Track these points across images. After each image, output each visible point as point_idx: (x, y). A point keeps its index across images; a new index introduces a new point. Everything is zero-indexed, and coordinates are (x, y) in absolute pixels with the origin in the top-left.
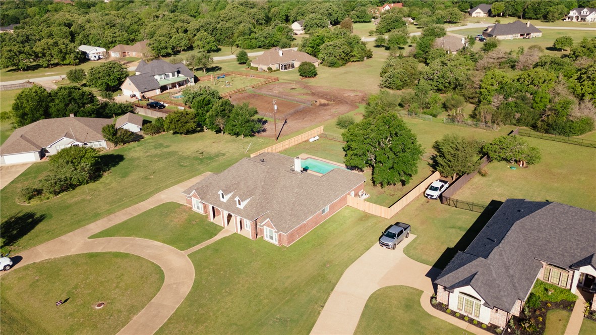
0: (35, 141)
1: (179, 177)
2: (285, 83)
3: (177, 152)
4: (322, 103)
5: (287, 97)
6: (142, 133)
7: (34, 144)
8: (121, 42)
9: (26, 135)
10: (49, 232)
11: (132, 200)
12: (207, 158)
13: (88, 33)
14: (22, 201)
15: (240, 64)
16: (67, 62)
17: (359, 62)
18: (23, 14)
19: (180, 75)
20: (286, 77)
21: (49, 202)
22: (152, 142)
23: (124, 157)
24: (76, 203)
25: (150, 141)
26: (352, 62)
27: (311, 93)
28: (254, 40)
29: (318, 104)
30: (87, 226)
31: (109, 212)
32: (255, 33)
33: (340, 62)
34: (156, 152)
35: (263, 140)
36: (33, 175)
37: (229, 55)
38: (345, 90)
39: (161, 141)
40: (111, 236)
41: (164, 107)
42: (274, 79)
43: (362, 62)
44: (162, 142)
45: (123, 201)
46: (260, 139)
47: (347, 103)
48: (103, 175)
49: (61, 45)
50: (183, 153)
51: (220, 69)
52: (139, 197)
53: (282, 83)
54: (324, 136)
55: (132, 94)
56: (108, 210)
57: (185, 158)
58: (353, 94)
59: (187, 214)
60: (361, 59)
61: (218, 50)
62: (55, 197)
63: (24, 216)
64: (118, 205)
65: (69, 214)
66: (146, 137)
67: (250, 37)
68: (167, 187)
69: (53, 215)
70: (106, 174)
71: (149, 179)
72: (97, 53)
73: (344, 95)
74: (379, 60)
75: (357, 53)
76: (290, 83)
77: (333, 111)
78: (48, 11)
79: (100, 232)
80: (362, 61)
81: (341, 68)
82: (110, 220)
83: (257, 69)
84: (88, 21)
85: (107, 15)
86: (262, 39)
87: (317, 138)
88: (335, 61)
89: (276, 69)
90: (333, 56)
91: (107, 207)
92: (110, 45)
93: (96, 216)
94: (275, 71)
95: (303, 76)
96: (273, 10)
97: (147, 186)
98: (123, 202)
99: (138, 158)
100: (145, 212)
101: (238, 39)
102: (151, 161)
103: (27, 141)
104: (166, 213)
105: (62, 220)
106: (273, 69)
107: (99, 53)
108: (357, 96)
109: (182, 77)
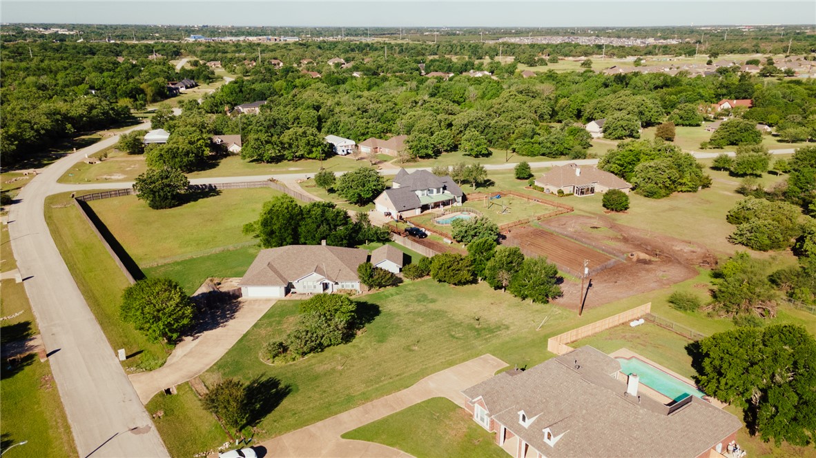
0: (281, 272)
1: (451, 356)
2: (583, 216)
3: (446, 312)
4: (641, 258)
5: (588, 241)
6: (401, 275)
7: (281, 276)
8: (373, 135)
9: (273, 264)
10: (295, 414)
11: (392, 383)
12: (485, 329)
13: (338, 119)
14: (266, 358)
15: (518, 178)
16: (313, 155)
17: (689, 193)
18: (270, 89)
19: (445, 191)
20: (583, 207)
21: (295, 365)
22: (413, 290)
23: (380, 309)
24: (326, 374)
25: (411, 287)
26: (679, 192)
27: (622, 238)
28: (537, 145)
29: (635, 258)
30: (338, 415)
31: (366, 398)
32: (539, 134)
33: (663, 192)
34: (419, 308)
35: (560, 311)
36: (277, 319)
37: (503, 163)
38: (674, 239)
39: (424, 290)
40: (369, 441)
41: (426, 236)
42: (568, 209)
43: (695, 194)
44: (427, 293)
45: (381, 381)
46: (556, 309)
47: (679, 263)
48: (356, 334)
49: (310, 136)
50: (454, 315)
51: (492, 184)
52: (400, 379)
53: (579, 216)
54: (652, 319)
55: (387, 211)
56: (364, 393)
57: (457, 324)
58: (687, 249)
59: (466, 426)
60: (694, 190)
61: (489, 154)
62: (301, 359)
63: (268, 381)
64: (374, 387)
65: (317, 390)
66: (407, 281)
67: (532, 140)
68: (435, 370)
69: (300, 388)
70: (359, 333)
71: (413, 350)
72: (345, 147)
73: (674, 248)
74: (721, 192)
75: (689, 180)
76: (590, 218)
77: (660, 274)
78: (295, 86)
79: (355, 430)
80: (695, 191)
81: (663, 200)
82: (366, 412)
83: (542, 190)
84: (338, 104)
85: (360, 97)
86: (549, 145)
87: (642, 321)
88: (656, 190)
89: (568, 193)
90: (654, 182)
91: (362, 388)
92: (361, 138)
93: (349, 402)
94: (568, 195)
95: (608, 209)
96: (561, 101)
97: (410, 363)
98: (381, 384)
99: (398, 314)
100: (410, 409)
101: (516, 142)
102: (414, 321)
103: (274, 272)
104: (438, 417)
105: (310, 397)
106: (565, 193)
107: (348, 146)
108: (694, 252)
109: (447, 195)
